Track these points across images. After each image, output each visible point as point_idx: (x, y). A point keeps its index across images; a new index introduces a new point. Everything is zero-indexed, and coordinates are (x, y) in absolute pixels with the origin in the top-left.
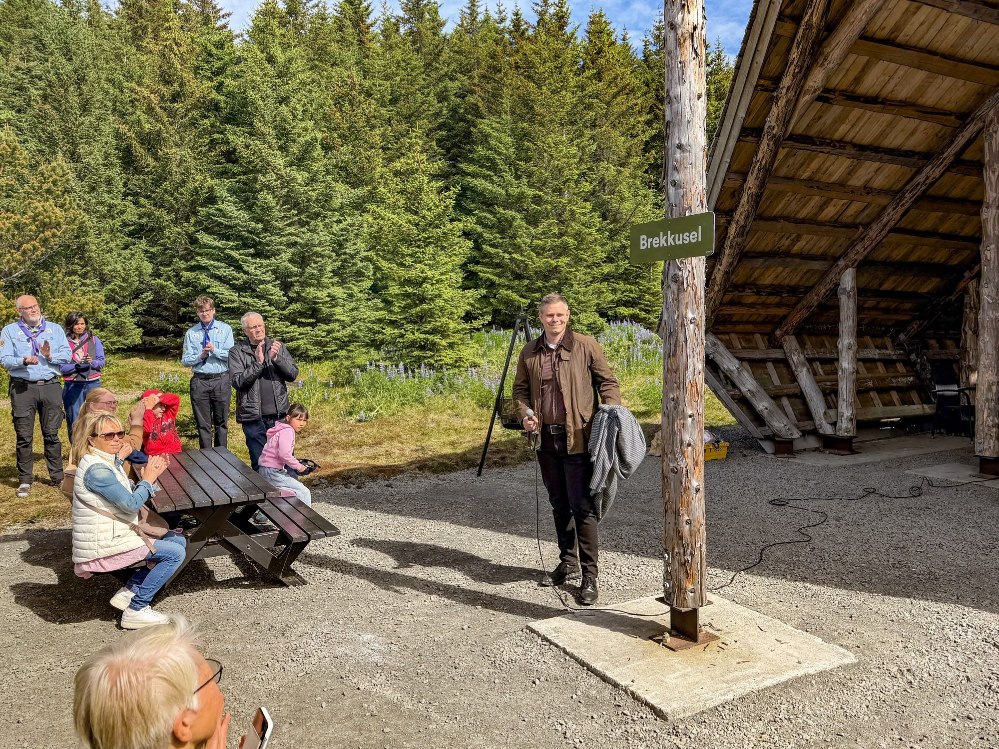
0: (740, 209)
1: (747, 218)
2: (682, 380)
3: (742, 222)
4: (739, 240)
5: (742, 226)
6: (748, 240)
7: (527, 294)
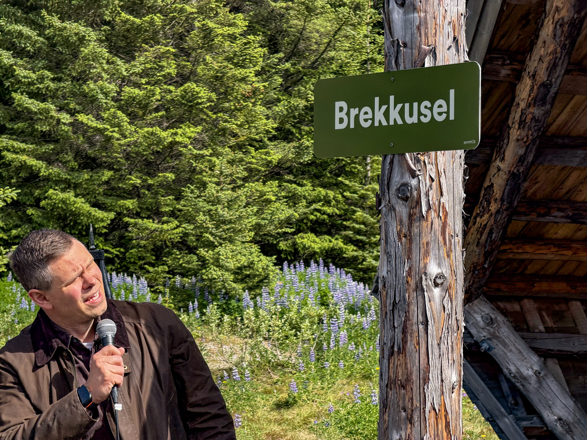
0: (539, 51)
1: (552, 68)
2: (416, 403)
3: (542, 76)
4: (537, 111)
5: (543, 85)
6: (555, 111)
7: (108, 201)
